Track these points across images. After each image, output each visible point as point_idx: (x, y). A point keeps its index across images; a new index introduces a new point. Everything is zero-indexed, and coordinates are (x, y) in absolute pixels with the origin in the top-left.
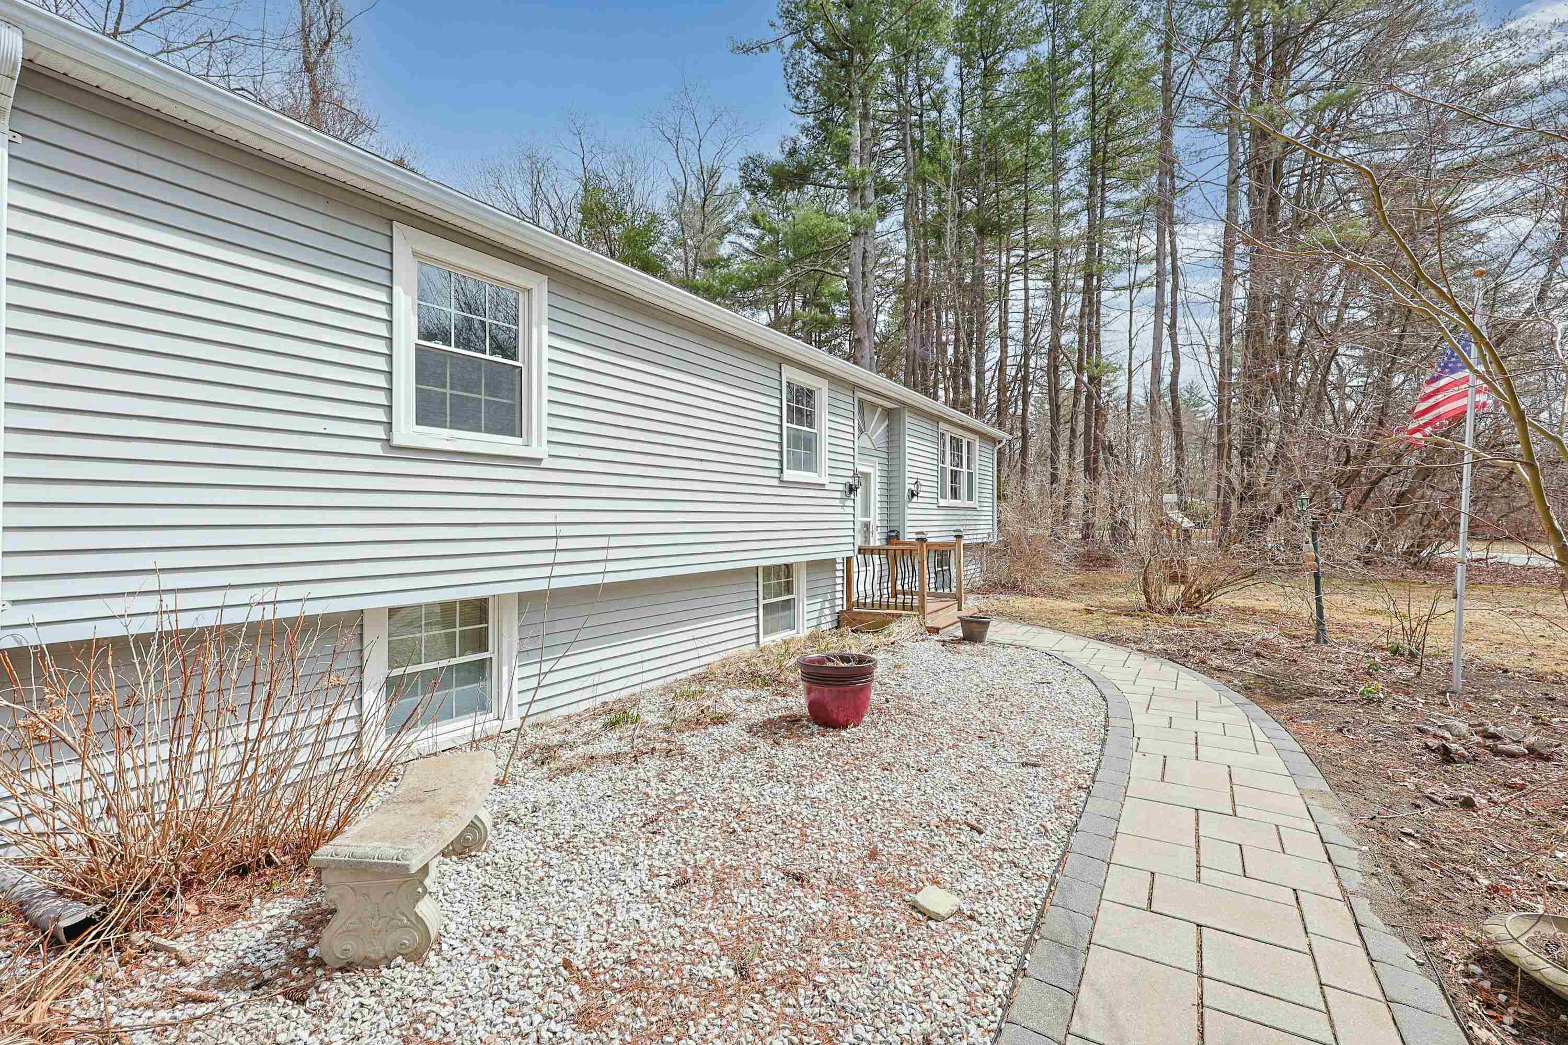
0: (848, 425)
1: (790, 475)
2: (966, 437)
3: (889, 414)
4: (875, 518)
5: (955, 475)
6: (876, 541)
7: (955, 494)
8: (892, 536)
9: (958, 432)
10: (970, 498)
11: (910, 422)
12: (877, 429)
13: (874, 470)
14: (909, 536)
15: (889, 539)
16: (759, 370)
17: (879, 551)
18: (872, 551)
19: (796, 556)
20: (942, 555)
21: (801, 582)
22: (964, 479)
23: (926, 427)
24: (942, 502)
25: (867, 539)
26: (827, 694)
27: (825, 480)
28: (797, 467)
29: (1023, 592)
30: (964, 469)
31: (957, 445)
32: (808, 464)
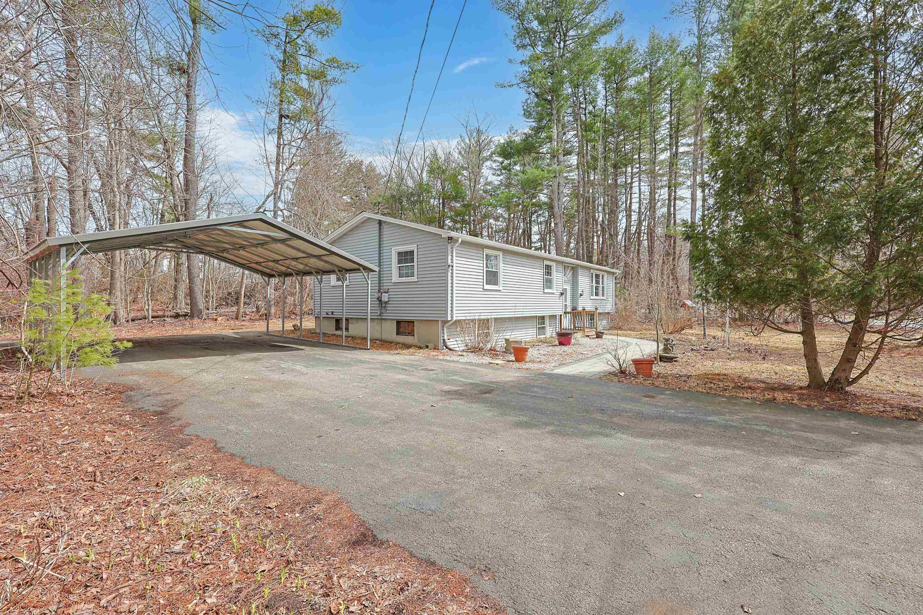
0: (560, 275)
1: (546, 291)
2: (601, 274)
3: (573, 268)
4: (569, 303)
5: (597, 288)
6: (569, 310)
7: (597, 294)
8: (574, 309)
9: (598, 272)
10: (603, 295)
11: (580, 271)
12: (569, 274)
13: (568, 287)
14: (580, 309)
15: (573, 310)
16: (538, 263)
17: (570, 313)
18: (568, 313)
19: (546, 313)
20: (592, 316)
21: (547, 322)
22: (601, 289)
23: (586, 272)
24: (592, 297)
25: (566, 309)
26: (563, 339)
27: (555, 292)
28: (547, 288)
29: (622, 330)
30: (601, 285)
31: (597, 276)
32: (550, 287)
